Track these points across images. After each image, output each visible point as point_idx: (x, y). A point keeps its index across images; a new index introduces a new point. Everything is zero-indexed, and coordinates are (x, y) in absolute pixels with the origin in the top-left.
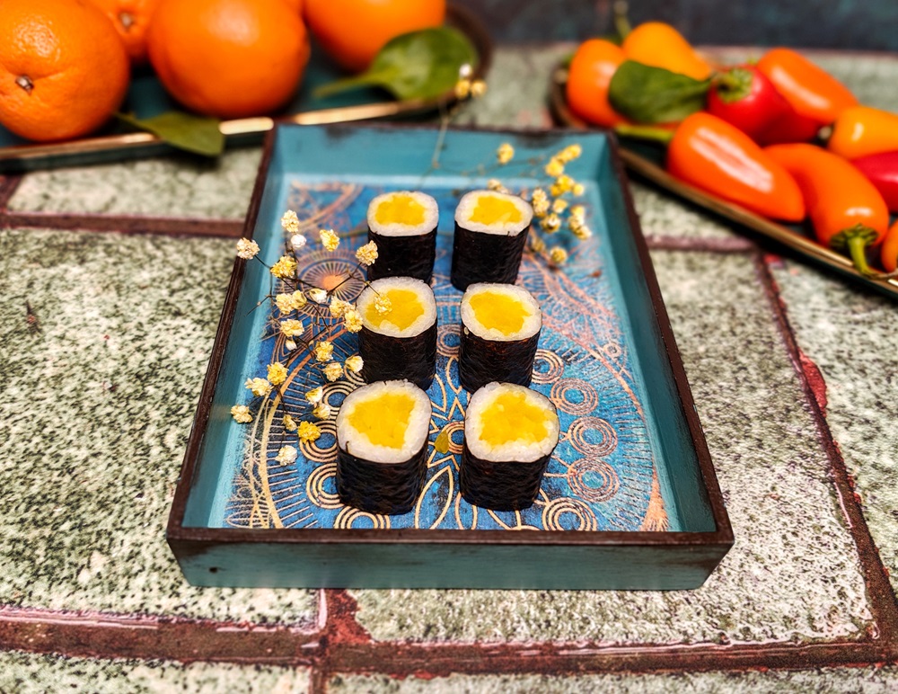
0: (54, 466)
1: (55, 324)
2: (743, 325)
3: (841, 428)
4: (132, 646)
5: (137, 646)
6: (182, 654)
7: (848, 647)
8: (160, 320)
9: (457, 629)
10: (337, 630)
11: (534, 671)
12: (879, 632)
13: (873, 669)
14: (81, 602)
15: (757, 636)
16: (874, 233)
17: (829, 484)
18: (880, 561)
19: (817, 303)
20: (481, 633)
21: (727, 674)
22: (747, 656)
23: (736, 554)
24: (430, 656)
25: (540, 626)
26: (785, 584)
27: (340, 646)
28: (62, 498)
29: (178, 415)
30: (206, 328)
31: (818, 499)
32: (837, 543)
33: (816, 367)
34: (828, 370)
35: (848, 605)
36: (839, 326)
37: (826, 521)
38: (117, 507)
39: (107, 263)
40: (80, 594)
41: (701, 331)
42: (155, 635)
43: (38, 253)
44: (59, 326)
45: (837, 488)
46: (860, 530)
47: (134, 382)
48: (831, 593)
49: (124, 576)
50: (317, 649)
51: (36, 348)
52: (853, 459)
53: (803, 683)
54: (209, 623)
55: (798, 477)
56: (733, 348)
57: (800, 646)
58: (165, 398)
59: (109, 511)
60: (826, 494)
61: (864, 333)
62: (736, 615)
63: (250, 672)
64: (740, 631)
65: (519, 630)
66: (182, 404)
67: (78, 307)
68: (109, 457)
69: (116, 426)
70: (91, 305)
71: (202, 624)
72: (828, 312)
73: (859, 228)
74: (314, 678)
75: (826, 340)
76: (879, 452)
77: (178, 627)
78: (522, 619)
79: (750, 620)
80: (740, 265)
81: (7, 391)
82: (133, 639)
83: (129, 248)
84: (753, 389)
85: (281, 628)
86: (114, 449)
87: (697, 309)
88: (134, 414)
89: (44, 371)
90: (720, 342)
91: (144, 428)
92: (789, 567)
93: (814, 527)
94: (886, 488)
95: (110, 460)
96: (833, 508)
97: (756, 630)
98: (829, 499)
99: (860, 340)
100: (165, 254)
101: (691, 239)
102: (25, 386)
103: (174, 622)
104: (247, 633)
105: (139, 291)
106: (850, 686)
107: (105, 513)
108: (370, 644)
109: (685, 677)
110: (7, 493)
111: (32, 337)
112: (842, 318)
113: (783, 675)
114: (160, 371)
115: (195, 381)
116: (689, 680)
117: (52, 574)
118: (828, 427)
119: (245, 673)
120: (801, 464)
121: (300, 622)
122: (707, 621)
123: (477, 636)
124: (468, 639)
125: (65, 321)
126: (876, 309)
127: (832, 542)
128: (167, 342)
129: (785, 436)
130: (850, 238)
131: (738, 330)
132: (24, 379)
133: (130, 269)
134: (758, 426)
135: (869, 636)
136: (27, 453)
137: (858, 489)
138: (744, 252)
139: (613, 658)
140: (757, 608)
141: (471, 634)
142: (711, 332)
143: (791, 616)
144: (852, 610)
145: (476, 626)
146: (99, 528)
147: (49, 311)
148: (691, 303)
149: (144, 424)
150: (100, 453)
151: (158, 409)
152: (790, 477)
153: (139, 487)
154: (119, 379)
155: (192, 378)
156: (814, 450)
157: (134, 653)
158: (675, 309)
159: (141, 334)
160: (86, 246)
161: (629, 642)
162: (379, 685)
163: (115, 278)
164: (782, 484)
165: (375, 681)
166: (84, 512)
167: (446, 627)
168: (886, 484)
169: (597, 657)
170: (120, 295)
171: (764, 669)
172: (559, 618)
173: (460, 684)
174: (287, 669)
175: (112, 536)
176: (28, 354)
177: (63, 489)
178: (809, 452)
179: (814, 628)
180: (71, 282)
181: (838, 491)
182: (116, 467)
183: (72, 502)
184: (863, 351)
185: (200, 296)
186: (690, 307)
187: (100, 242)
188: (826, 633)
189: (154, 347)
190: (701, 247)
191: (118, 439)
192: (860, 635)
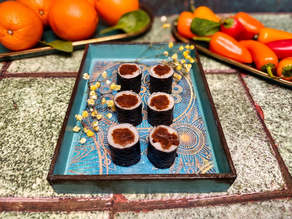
0: (23, 151)
1: (23, 107)
2: (236, 95)
3: (269, 125)
4: (50, 207)
5: (52, 208)
6: (67, 209)
7: (278, 193)
8: (56, 103)
9: (155, 195)
10: (116, 198)
11: (181, 207)
12: (287, 187)
13: (286, 199)
14: (33, 194)
15: (250, 191)
16: (274, 65)
17: (267, 142)
18: (285, 165)
19: (258, 87)
20: (163, 196)
21: (241, 204)
22: (247, 198)
23: (241, 166)
24: (147, 204)
26: (257, 174)
27: (118, 203)
28: (26, 161)
31: (264, 147)
32: (271, 160)
33: (260, 107)
34: (263, 107)
35: (277, 179)
36: (265, 94)
37: (267, 153)
38: (44, 163)
39: (38, 87)
40: (33, 191)
41: (224, 98)
42: (58, 203)
43: (17, 85)
44: (24, 107)
45: (270, 143)
46: (278, 156)
47: (48, 123)
48: (271, 176)
49: (47, 185)
50: (111, 205)
51: (17, 114)
52: (274, 134)
53: (265, 205)
54: (75, 199)
55: (257, 141)
56: (234, 102)
57: (263, 193)
59: (42, 164)
60: (267, 145)
61: (273, 96)
62: (242, 185)
63: (89, 213)
64: (244, 190)
65: (175, 194)
67: (29, 101)
69: (43, 137)
70: (33, 100)
71: (73, 199)
72: (262, 90)
73: (269, 64)
74: (110, 214)
75: (262, 98)
76: (281, 131)
77: (65, 200)
79: (247, 186)
80: (234, 77)
81: (8, 128)
82: (51, 205)
83: (45, 82)
84: (241, 114)
85: (99, 199)
86: (42, 144)
87: (222, 91)
88: (48, 133)
89: (19, 121)
90: (230, 101)
91: (52, 137)
92: (257, 169)
93: (264, 156)
94: (284, 142)
95: (41, 148)
96: (269, 150)
97: (249, 189)
98: (268, 147)
99: (272, 98)
100: (56, 83)
101: (218, 70)
102: (13, 126)
103: (64, 199)
104: (87, 201)
105: (49, 95)
106: (280, 205)
107: (40, 165)
108: (127, 202)
109: (228, 206)
110: (8, 160)
111: (15, 111)
112: (266, 91)
113: (259, 203)
114: (56, 119)
116: (230, 207)
117: (23, 186)
118: (265, 125)
119: (88, 214)
120: (258, 136)
121: (105, 196)
122: (233, 187)
125: (25, 105)
126: (276, 88)
127: (270, 160)
128: (58, 110)
129: (252, 128)
130: (267, 67)
131: (235, 97)
132: (13, 124)
133: (45, 88)
134: (244, 126)
135: (284, 189)
136: (15, 148)
137: (276, 143)
138: (235, 73)
139: (205, 201)
140: (249, 182)
141: (159, 197)
142: (227, 98)
143: (259, 184)
144: (278, 181)
146: (38, 170)
147: (20, 103)
148: (220, 89)
149: (52, 136)
150: (38, 146)
151: (56, 131)
152: (255, 141)
153: (51, 156)
154: (43, 122)
156: (262, 132)
157: (51, 210)
158: (215, 91)
159: (50, 108)
160: (31, 82)
161: (210, 196)
162: (131, 215)
163: (41, 91)
164: (253, 143)
165: (130, 214)
166: (33, 165)
167: (152, 195)
168: (284, 141)
169: (200, 201)
170: (43, 97)
171: (253, 202)
173: (157, 213)
174: (101, 212)
175: (43, 172)
176: (14, 116)
177: (26, 158)
178: (260, 133)
179: (267, 187)
180: (27, 93)
181: (270, 144)
182: (43, 150)
183: (29, 162)
184: (273, 101)
185: (68, 95)
186: (220, 91)
187: (36, 80)
188: (271, 189)
189: (54, 112)
190: (221, 73)
191: (44, 141)
192: (281, 189)
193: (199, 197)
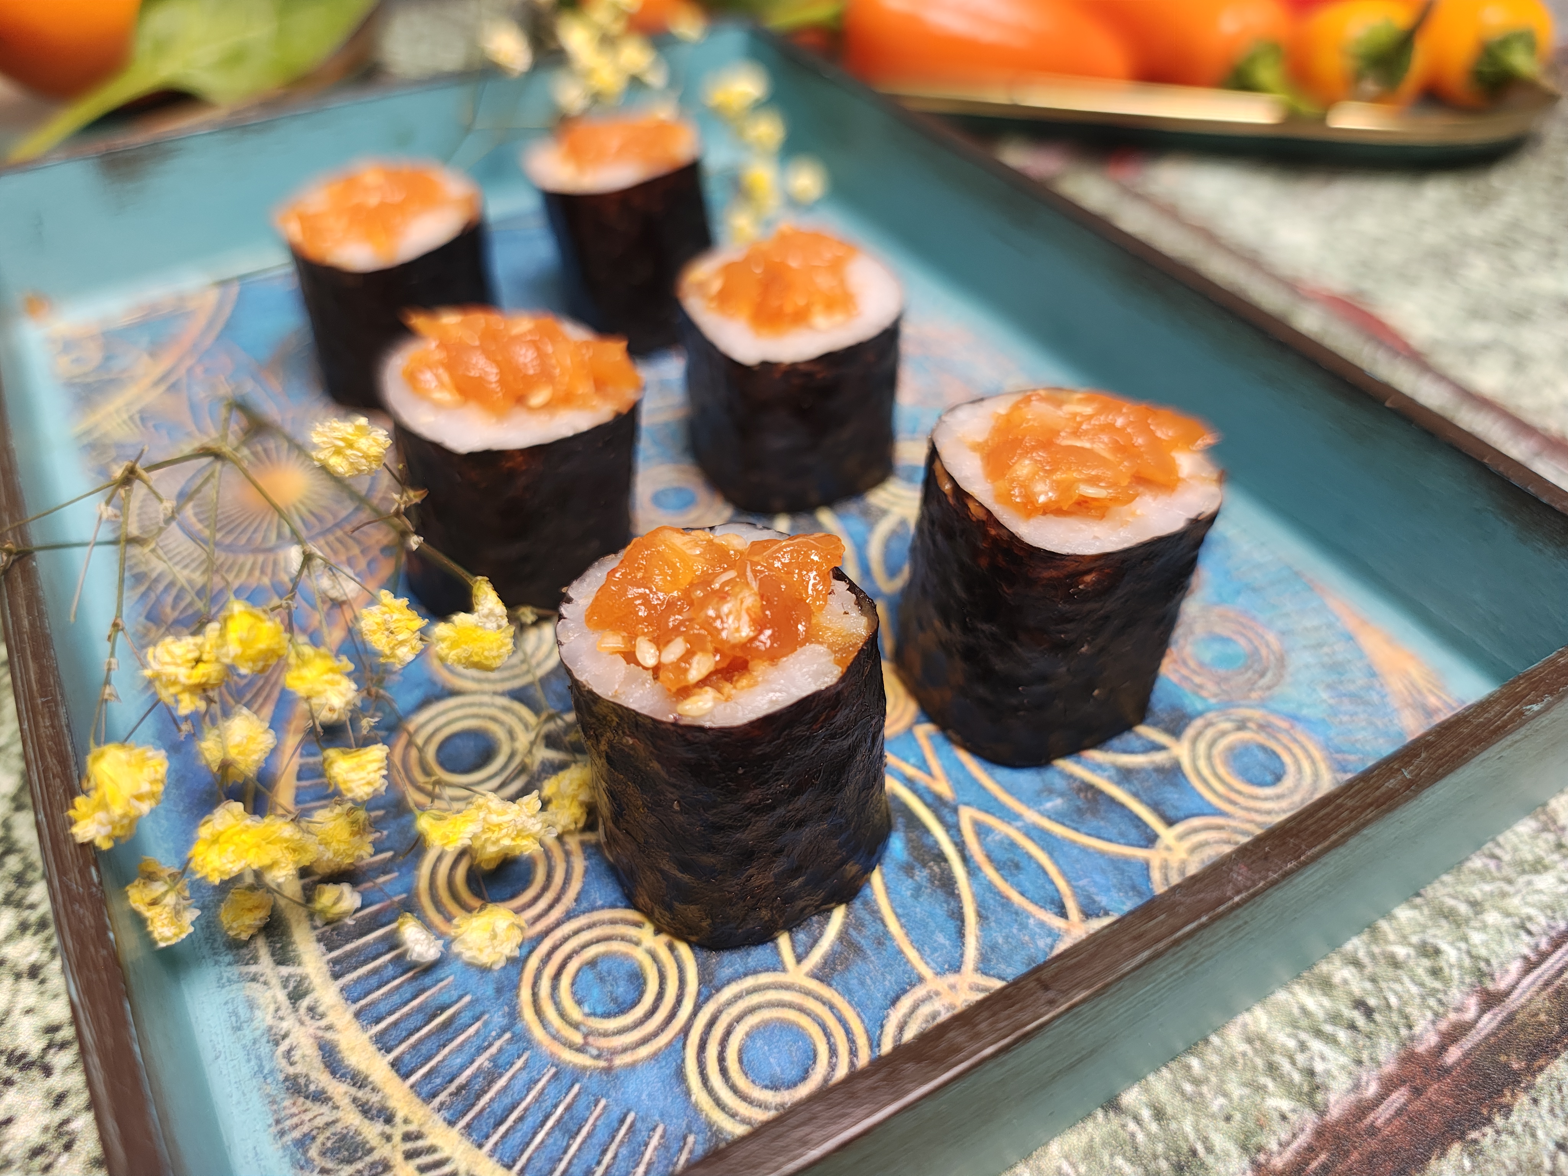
9: (1186, 1164)
25: (1352, 1026)
65: (1319, 1067)
78: (1303, 1036)
123: (1244, 1148)
124: (1232, 1169)
145: (1222, 1124)
169: (1518, 1017)
172: (1373, 980)
193: (1491, 986)
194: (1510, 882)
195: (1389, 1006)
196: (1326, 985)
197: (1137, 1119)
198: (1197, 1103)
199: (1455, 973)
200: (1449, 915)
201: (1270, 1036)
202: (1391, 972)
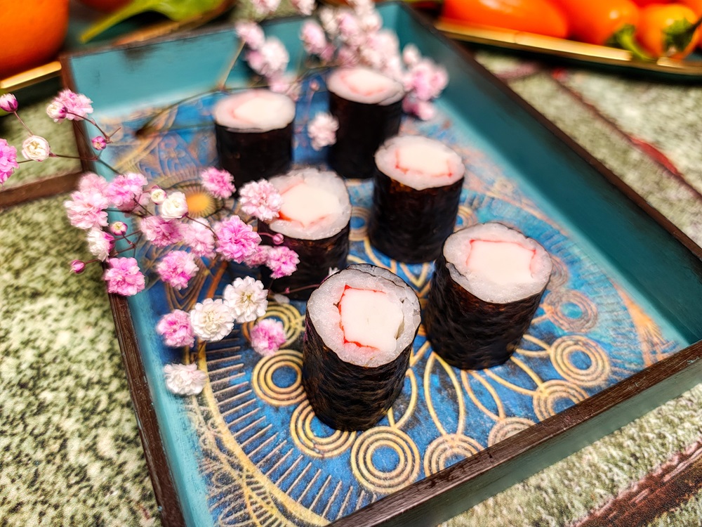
9: (564, 511)
20: (588, 502)
25: (630, 464)
29: (99, 413)
30: (80, 299)
33: (648, 145)
47: (21, 395)
58: (71, 399)
65: (616, 478)
66: (97, 397)
68: (35, 503)
69: (25, 459)
78: (611, 466)
80: (540, 85)
86: (37, 489)
88: (41, 434)
91: (63, 446)
114: (48, 369)
115: (99, 363)
123: (586, 507)
124: (581, 515)
128: (39, 331)
130: (619, 36)
138: (533, 75)
141: (579, 508)
145: (578, 497)
150: (20, 504)
151: (69, 416)
155: (93, 362)
167: (552, 514)
169: (694, 465)
172: (639, 446)
189: (26, 343)
191: (36, 475)
193: (684, 453)
194: (695, 411)
195: (644, 457)
196: (620, 446)
197: (546, 492)
198: (569, 488)
199: (671, 446)
200: (670, 423)
201: (598, 465)
202: (646, 444)
